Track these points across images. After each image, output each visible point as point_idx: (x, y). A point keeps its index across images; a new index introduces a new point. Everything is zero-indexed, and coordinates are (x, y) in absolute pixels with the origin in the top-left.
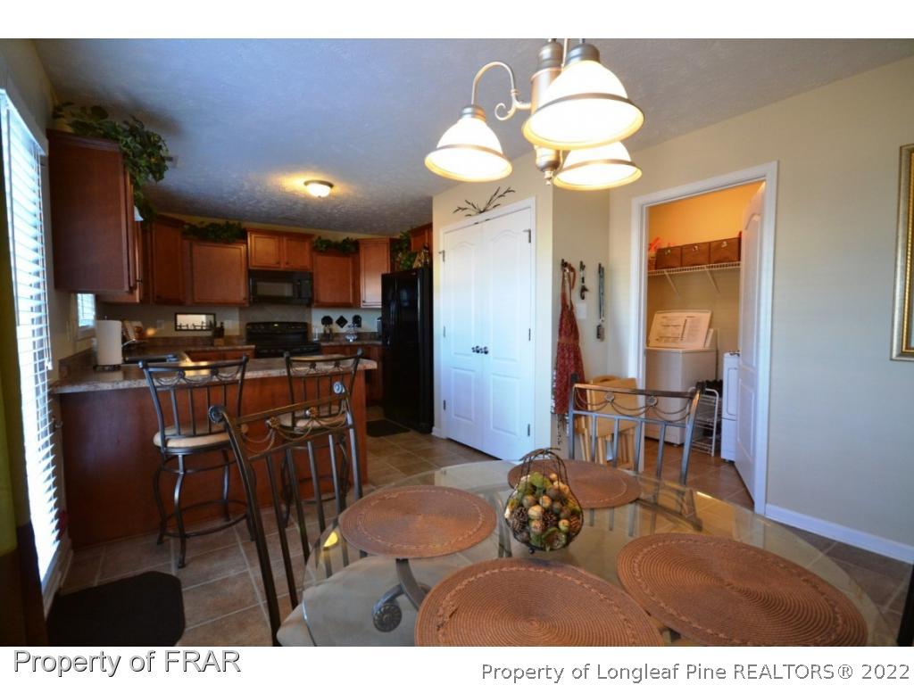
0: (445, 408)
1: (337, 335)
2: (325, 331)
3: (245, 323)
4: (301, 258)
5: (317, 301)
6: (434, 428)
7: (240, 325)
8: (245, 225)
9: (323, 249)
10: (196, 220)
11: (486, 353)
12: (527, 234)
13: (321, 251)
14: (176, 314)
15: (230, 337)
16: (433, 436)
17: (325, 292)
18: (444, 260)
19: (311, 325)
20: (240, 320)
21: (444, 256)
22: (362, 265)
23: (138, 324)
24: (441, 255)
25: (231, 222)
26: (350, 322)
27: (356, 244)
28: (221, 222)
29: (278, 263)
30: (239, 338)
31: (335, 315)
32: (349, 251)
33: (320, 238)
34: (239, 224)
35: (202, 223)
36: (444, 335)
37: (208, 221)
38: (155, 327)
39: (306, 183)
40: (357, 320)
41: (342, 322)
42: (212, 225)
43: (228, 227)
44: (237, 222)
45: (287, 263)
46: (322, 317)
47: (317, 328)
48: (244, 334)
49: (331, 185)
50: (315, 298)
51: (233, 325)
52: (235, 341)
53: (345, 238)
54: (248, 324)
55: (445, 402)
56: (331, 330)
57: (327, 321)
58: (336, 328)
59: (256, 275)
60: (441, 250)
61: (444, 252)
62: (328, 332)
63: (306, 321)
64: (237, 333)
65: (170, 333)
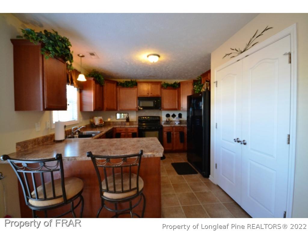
0: (216, 168)
1: (171, 121)
2: (167, 120)
3: (138, 116)
4: (156, 91)
5: (163, 108)
6: (210, 176)
7: (136, 117)
8: (138, 80)
9: (165, 87)
10: (122, 81)
11: (245, 144)
13: (165, 88)
14: (116, 113)
15: (133, 122)
16: (209, 179)
17: (166, 103)
18: (217, 86)
19: (161, 117)
20: (137, 115)
21: (217, 84)
22: (181, 93)
24: (215, 84)
25: (133, 80)
26: (177, 116)
27: (179, 84)
28: (129, 80)
29: (148, 94)
30: (136, 122)
31: (171, 113)
32: (176, 87)
33: (165, 83)
34: (136, 80)
35: (124, 81)
36: (216, 128)
38: (110, 117)
39: (148, 56)
40: (180, 116)
41: (174, 116)
42: (126, 82)
43: (132, 82)
44: (135, 80)
45: (151, 94)
46: (166, 114)
47: (164, 118)
48: (137, 120)
49: (159, 56)
50: (162, 107)
51: (134, 117)
52: (135, 123)
53: (174, 82)
54: (139, 117)
55: (216, 164)
56: (169, 119)
57: (168, 116)
58: (171, 118)
59: (141, 99)
60: (215, 81)
61: (217, 82)
62: (168, 120)
64: (135, 120)
65: (114, 120)
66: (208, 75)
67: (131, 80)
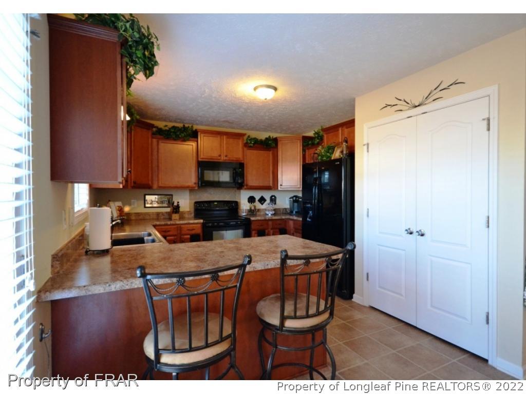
0: (368, 280)
1: (259, 210)
2: (251, 208)
3: (194, 201)
4: (236, 152)
5: (247, 185)
6: (354, 295)
7: (190, 203)
8: (195, 127)
9: (252, 145)
10: (161, 124)
11: (422, 235)
12: (485, 122)
13: (251, 146)
14: (145, 195)
15: (183, 213)
16: (352, 301)
17: (251, 178)
18: (368, 151)
19: (240, 202)
20: (190, 199)
21: (368, 148)
22: (280, 157)
23: (119, 204)
24: (365, 147)
25: (186, 125)
26: (268, 201)
27: (276, 140)
28: (180, 125)
29: (220, 156)
30: (189, 212)
31: (257, 195)
32: (270, 145)
33: (249, 136)
34: (192, 126)
35: (166, 126)
36: (368, 216)
37: (170, 125)
38: (130, 204)
39: (255, 89)
40: (273, 200)
41: (262, 200)
42: (174, 127)
43: (185, 129)
44: (190, 126)
45: (226, 156)
46: (248, 197)
47: (245, 206)
48: (193, 210)
49: (275, 89)
50: (245, 182)
51: (185, 202)
52: (186, 216)
53: (267, 137)
54: (196, 203)
55: (368, 274)
56: (255, 207)
57: (251, 200)
58: (258, 205)
59: (205, 165)
60: (365, 142)
61: (368, 144)
62: (253, 208)
63: (237, 200)
64: (188, 209)
65: (141, 210)
66: (338, 130)
67: (184, 125)
